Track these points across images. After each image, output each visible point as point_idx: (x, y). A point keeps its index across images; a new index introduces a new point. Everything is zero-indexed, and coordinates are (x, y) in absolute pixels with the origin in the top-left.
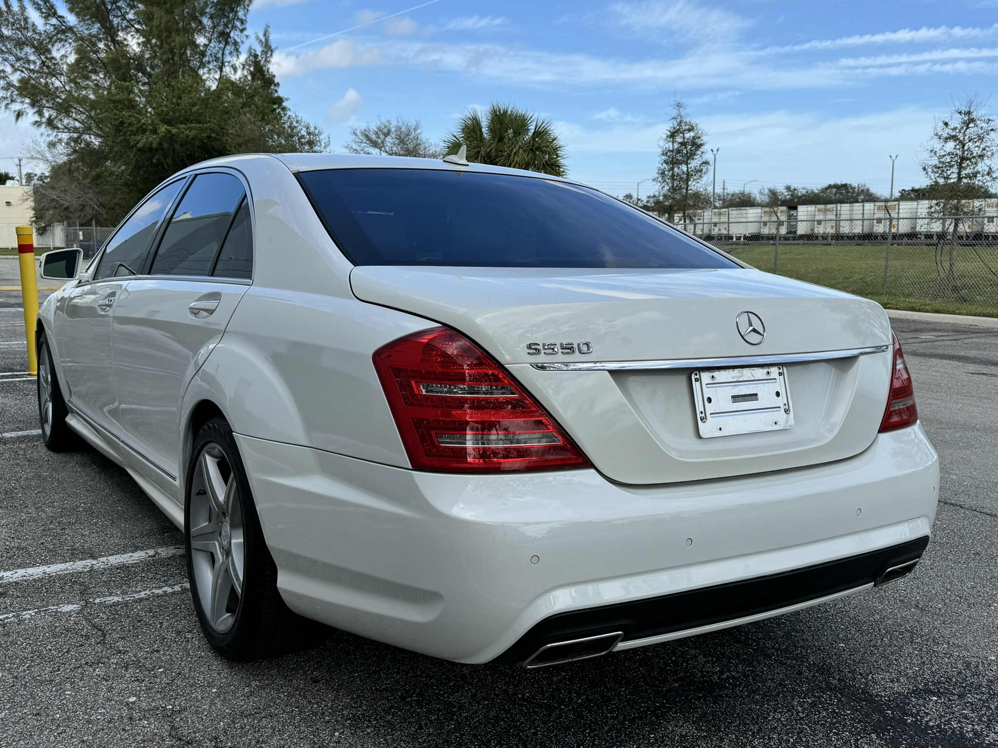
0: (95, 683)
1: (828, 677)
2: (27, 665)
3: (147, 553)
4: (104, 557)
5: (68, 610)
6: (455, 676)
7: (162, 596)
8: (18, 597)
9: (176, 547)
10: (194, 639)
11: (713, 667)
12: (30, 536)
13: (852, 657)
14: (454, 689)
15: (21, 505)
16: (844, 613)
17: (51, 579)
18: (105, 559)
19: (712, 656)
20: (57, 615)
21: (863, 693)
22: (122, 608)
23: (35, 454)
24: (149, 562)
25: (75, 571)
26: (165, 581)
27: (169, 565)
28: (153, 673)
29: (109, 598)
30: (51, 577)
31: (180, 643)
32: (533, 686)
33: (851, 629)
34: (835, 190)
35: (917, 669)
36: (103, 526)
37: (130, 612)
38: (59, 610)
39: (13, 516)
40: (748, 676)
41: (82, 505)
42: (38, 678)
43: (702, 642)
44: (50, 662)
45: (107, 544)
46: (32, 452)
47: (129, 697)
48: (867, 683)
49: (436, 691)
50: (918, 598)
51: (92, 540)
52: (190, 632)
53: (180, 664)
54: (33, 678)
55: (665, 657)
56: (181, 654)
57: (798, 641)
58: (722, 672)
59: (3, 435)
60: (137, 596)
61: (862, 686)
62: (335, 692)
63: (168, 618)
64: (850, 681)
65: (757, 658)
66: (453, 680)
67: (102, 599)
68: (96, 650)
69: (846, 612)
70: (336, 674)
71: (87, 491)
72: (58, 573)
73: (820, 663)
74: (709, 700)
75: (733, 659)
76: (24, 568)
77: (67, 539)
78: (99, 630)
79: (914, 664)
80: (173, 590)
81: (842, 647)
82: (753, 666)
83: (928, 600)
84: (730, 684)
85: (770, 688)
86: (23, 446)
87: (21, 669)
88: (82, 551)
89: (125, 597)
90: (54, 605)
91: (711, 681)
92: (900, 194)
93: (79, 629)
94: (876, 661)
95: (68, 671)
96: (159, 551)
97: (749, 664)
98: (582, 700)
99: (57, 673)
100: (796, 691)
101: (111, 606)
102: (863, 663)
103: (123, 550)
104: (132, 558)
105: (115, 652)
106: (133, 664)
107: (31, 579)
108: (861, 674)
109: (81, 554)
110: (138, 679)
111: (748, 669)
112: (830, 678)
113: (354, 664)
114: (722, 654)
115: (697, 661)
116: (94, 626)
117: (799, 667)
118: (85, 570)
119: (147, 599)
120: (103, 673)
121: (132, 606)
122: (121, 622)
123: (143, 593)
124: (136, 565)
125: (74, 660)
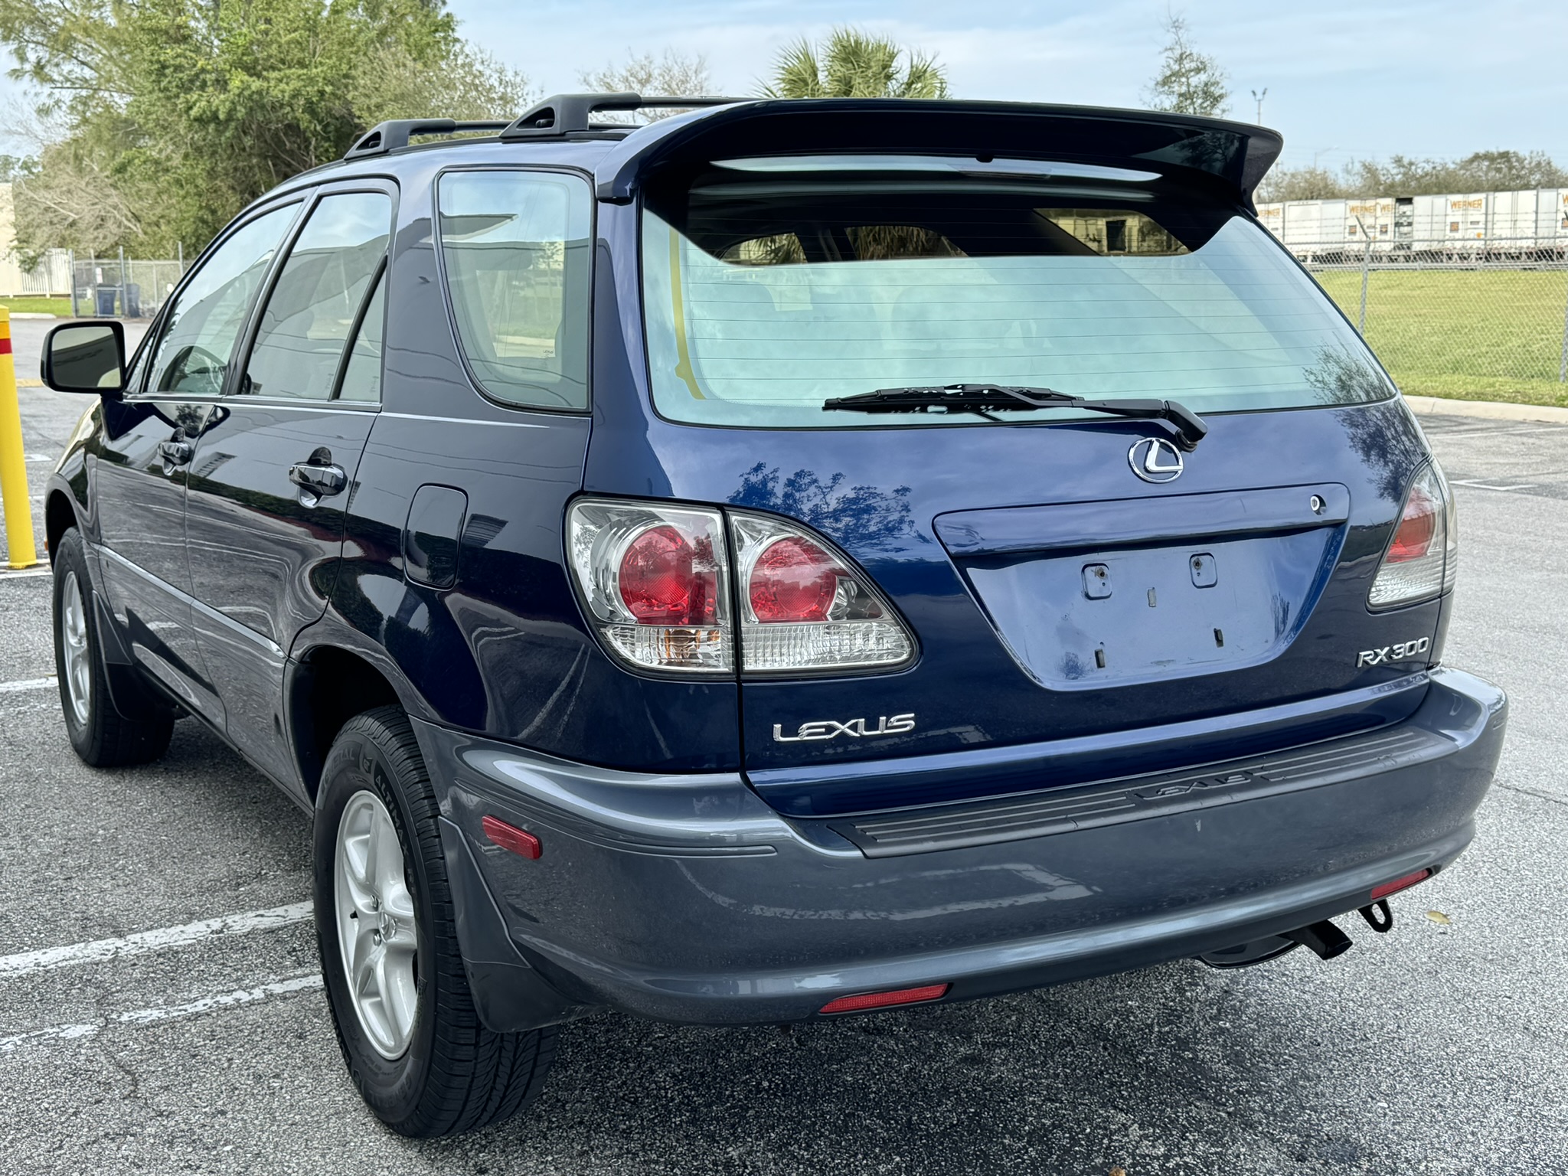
0: (120, 1171)
1: (1350, 1166)
2: (10, 1137)
3: (208, 926)
4: (136, 932)
5: (77, 1035)
6: (715, 1163)
7: (232, 1008)
9: (258, 913)
10: (284, 1091)
11: (1154, 1147)
12: (12, 892)
13: (1397, 1127)
16: (1396, 1041)
17: (49, 976)
18: (136, 937)
19: (1154, 1126)
20: (58, 1045)
22: (165, 1030)
23: (21, 730)
24: (212, 942)
25: (88, 960)
26: (238, 980)
27: (245, 948)
28: (215, 1153)
29: (143, 1013)
30: (47, 972)
31: (260, 1097)
33: (1402, 1074)
34: (1486, 163)
35: (1508, 1151)
36: (135, 872)
37: (179, 1039)
38: (61, 1035)
40: (1213, 1164)
41: (101, 832)
42: (28, 1162)
43: (1140, 1098)
44: (46, 1132)
45: (142, 908)
46: (16, 726)
50: (1531, 1012)
51: (117, 900)
52: (277, 1076)
53: (259, 1136)
54: (20, 1161)
55: (1072, 1128)
56: (261, 1117)
57: (1307, 1096)
58: (1167, 1157)
60: (191, 1009)
63: (241, 1050)
65: (1231, 1129)
66: (711, 1170)
67: (132, 1014)
68: (122, 1110)
69: (1400, 1040)
71: (110, 803)
72: (60, 964)
75: (1191, 1132)
76: (4, 954)
77: (74, 899)
78: (128, 1072)
80: (250, 998)
81: (1383, 1108)
82: (1223, 1145)
83: (1548, 1015)
88: (101, 921)
89: (171, 1010)
90: (53, 1026)
91: (1147, 1173)
93: (94, 1071)
94: (1438, 1136)
95: (76, 1148)
96: (229, 921)
97: (1217, 1141)
101: (147, 1027)
102: (1414, 1140)
103: (168, 921)
104: (185, 936)
105: (153, 1114)
106: (182, 1136)
107: (15, 976)
108: (1408, 1161)
109: (98, 928)
110: (190, 1166)
111: (1213, 1150)
112: (1354, 1169)
113: (546, 1139)
114: (1171, 1122)
115: (1127, 1136)
116: (120, 1066)
117: (1303, 1147)
118: (105, 959)
119: (208, 1015)
120: (133, 1154)
121: (183, 1027)
122: (163, 1057)
123: (200, 1003)
124: (190, 949)
125: (86, 1130)
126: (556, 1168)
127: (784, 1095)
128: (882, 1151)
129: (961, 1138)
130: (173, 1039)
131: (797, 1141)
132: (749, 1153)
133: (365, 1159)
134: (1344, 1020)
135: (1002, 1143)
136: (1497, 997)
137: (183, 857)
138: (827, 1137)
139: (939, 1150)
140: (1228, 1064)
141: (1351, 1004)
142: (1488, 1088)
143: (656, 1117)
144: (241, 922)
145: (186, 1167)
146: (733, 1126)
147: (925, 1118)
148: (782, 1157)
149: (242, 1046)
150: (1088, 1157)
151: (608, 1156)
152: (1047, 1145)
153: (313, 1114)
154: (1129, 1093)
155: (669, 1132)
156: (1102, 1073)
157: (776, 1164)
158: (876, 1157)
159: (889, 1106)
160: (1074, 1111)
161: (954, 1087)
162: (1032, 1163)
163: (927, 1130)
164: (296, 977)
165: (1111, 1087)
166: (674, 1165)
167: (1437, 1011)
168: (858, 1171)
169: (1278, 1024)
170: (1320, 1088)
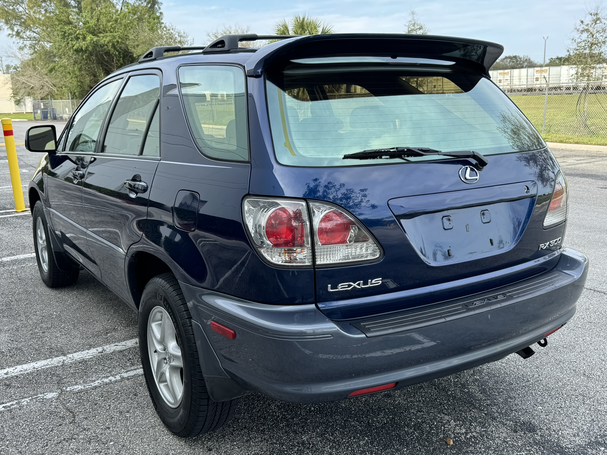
1: (534, 434)
2: (27, 442)
3: (97, 350)
4: (70, 354)
5: (51, 397)
7: (109, 384)
8: (18, 387)
9: (116, 344)
10: (131, 418)
11: (461, 429)
12: (23, 338)
13: (547, 417)
14: (298, 453)
15: (16, 314)
16: (539, 381)
17: (38, 373)
19: (459, 420)
20: (43, 401)
21: (557, 446)
22: (84, 394)
23: (23, 274)
24: (99, 357)
25: (53, 365)
26: (110, 372)
27: (112, 359)
28: (107, 445)
29: (75, 387)
30: (38, 371)
31: (122, 421)
33: (544, 395)
34: (509, 60)
35: (589, 425)
36: (68, 329)
37: (90, 397)
38: (45, 397)
39: (11, 323)
40: (484, 435)
41: (55, 313)
42: (34, 452)
43: (452, 409)
44: (41, 439)
45: (72, 343)
46: (21, 272)
48: (559, 438)
50: (585, 368)
51: (62, 341)
52: (128, 412)
53: (123, 438)
55: (429, 423)
56: (123, 429)
58: (466, 433)
59: (3, 259)
60: (93, 384)
61: (556, 441)
63: (113, 401)
64: (548, 436)
65: (487, 421)
66: (297, 446)
67: (71, 387)
68: (70, 428)
69: (541, 381)
70: (223, 444)
71: (57, 302)
72: (42, 368)
73: (528, 423)
75: (473, 422)
76: (21, 364)
77: (46, 341)
78: (71, 412)
79: (587, 421)
80: (115, 379)
81: (541, 409)
82: (486, 427)
83: (591, 369)
84: (473, 442)
85: (498, 445)
86: (15, 267)
87: (24, 445)
88: (57, 349)
89: (86, 385)
90: (41, 393)
91: (460, 440)
92: (549, 61)
93: (58, 412)
94: (563, 420)
95: (53, 446)
96: (105, 348)
97: (483, 426)
99: (46, 448)
100: (514, 446)
101: (77, 393)
102: (555, 422)
103: (82, 348)
104: (89, 354)
105: (82, 430)
106: (93, 439)
107: (26, 373)
108: (554, 431)
109: (56, 352)
110: (98, 451)
111: (482, 430)
112: (536, 435)
113: (233, 435)
114: (465, 418)
115: (450, 425)
116: (68, 409)
117: (515, 427)
118: (60, 365)
119: (100, 387)
120: (75, 447)
121: (90, 392)
122: (84, 405)
123: (97, 382)
124: (91, 360)
125: (56, 437)
126: (238, 448)
127: (320, 413)
128: (360, 435)
129: (389, 429)
130: (87, 398)
131: (328, 432)
132: (310, 438)
133: (165, 446)
134: (519, 373)
135: (404, 430)
136: (571, 362)
137: (86, 323)
138: (339, 430)
139: (382, 434)
140: (481, 394)
141: (520, 367)
142: (576, 399)
143: (273, 424)
144: (110, 348)
145: (96, 452)
146: (303, 427)
147: (374, 421)
148: (323, 439)
149: (114, 400)
150: (437, 435)
151: (257, 442)
152: (421, 430)
153: (143, 427)
154: (448, 407)
155: (279, 430)
156: (436, 399)
157: (321, 443)
158: (358, 438)
159: (360, 416)
160: (429, 416)
161: (383, 407)
162: (417, 438)
163: (376, 426)
164: (132, 370)
165: (440, 405)
166: (283, 444)
167: (551, 369)
168: (352, 444)
169: (496, 376)
170: (516, 402)
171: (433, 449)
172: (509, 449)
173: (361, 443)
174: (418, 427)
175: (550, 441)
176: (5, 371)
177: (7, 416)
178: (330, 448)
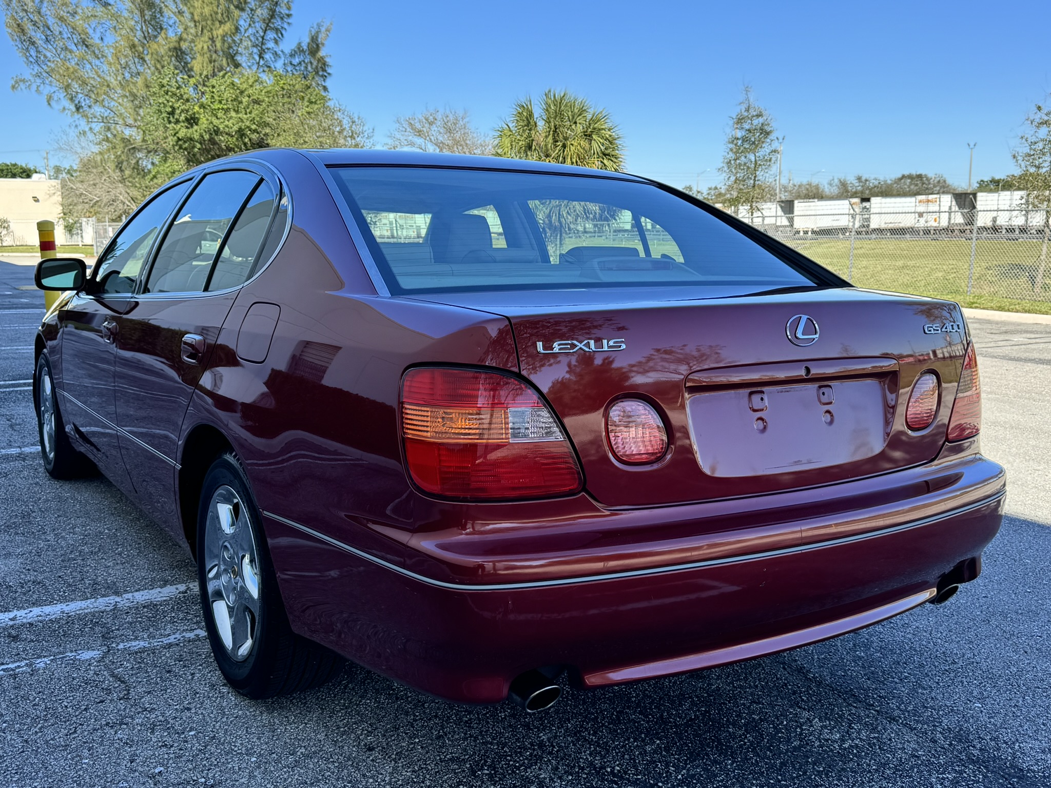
0: (116, 748)
1: (968, 746)
2: (40, 725)
3: (177, 589)
4: (129, 593)
5: (88, 658)
6: (532, 744)
7: (194, 641)
8: (32, 641)
10: (230, 695)
11: (832, 734)
12: (47, 567)
13: (992, 720)
14: (531, 760)
15: (39, 531)
16: (975, 664)
17: (70, 620)
18: (129, 596)
19: (829, 720)
20: (75, 664)
21: (1012, 766)
22: (148, 654)
24: (180, 599)
25: (96, 609)
26: (197, 622)
28: (183, 736)
29: (134, 643)
30: (69, 617)
31: (214, 699)
32: (623, 756)
33: (985, 685)
34: (909, 181)
36: (129, 556)
37: (158, 661)
38: (77, 657)
39: (29, 544)
40: (874, 745)
41: (106, 531)
42: (52, 742)
43: (815, 701)
44: (65, 722)
45: (133, 577)
47: (155, 767)
48: (1015, 754)
49: (511, 763)
51: (116, 573)
53: (214, 725)
54: (47, 742)
55: (774, 721)
56: (215, 712)
57: (926, 700)
58: (843, 740)
59: (23, 449)
60: (166, 641)
61: (1010, 758)
62: (393, 762)
63: (200, 667)
64: (994, 750)
65: (881, 722)
66: (529, 748)
67: (126, 644)
68: (118, 707)
69: (977, 663)
70: (394, 740)
71: (113, 514)
72: (78, 612)
73: (956, 728)
74: (831, 776)
75: (854, 724)
76: (40, 605)
77: (88, 572)
78: (122, 682)
81: (978, 707)
82: (878, 732)
84: (855, 755)
85: (901, 761)
88: (105, 585)
89: (153, 641)
90: (72, 651)
91: (832, 751)
92: (978, 185)
93: (100, 681)
94: (1021, 726)
95: (86, 733)
96: (191, 586)
97: (873, 729)
98: (682, 775)
99: (74, 736)
100: (932, 763)
101: (136, 653)
102: (1006, 728)
103: (151, 585)
105: (140, 710)
106: (160, 725)
107: (47, 619)
108: (1006, 743)
109: (103, 590)
110: (166, 745)
111: (872, 735)
112: (971, 748)
113: (413, 727)
114: (840, 717)
115: (812, 726)
116: (117, 678)
117: (932, 733)
118: (108, 609)
119: (177, 645)
121: (160, 652)
122: (147, 672)
123: (173, 637)
124: (165, 603)
125: (93, 720)
126: (422, 747)
127: (573, 698)
128: (646, 736)
129: (699, 728)
130: (154, 661)
131: (586, 729)
132: (555, 737)
133: (288, 741)
135: (728, 731)
136: (1032, 636)
137: (160, 547)
138: (606, 727)
139: (686, 736)
140: (869, 679)
141: (939, 641)
142: (1045, 694)
143: (487, 713)
145: (163, 746)
146: (541, 719)
147: (672, 714)
148: (578, 740)
149: (201, 665)
150: (789, 741)
151: (457, 739)
152: (759, 733)
154: (808, 698)
155: (498, 723)
156: (786, 685)
157: (574, 745)
158: (643, 740)
159: (646, 706)
160: (772, 710)
161: (688, 694)
162: (751, 745)
163: (674, 722)
165: (794, 694)
166: (505, 745)
167: (996, 645)
168: (632, 750)
169: (895, 653)
170: (933, 694)
171: (781, 763)
172: (922, 768)
173: (648, 748)
174: (752, 726)
175: (999, 758)
176: (11, 615)
177: (7, 683)
178: (590, 755)
